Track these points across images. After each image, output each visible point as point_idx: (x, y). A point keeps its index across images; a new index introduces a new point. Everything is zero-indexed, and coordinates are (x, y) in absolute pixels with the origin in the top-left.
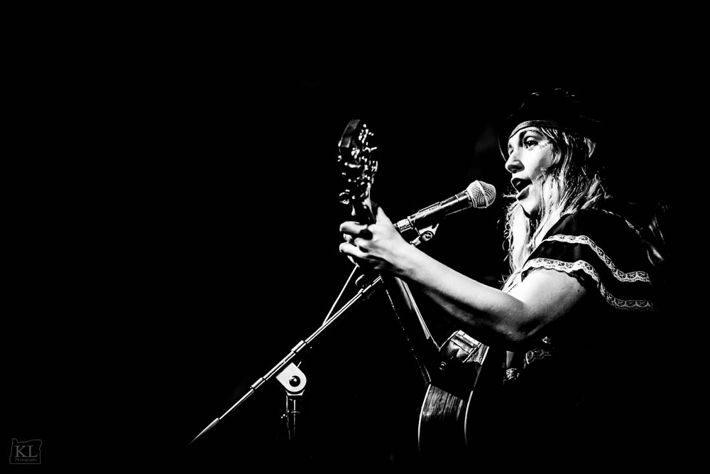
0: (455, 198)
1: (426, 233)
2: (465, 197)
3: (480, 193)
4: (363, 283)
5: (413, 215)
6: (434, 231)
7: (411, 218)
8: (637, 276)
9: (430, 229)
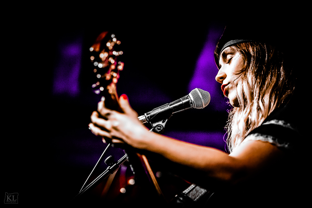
0: (180, 101)
1: (157, 126)
2: (187, 100)
3: (199, 97)
4: (110, 162)
5: (149, 112)
6: (164, 124)
7: (147, 115)
9: (161, 123)
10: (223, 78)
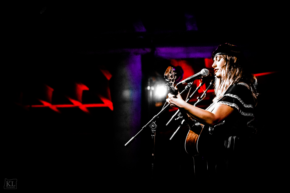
3: (204, 73)
8: (250, 106)
9: (190, 83)
10: (216, 66)
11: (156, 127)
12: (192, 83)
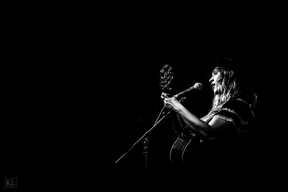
1: (182, 99)
2: (193, 88)
3: (198, 87)
5: (179, 93)
8: (247, 123)
10: (213, 80)
11: (148, 144)
12: (185, 98)
